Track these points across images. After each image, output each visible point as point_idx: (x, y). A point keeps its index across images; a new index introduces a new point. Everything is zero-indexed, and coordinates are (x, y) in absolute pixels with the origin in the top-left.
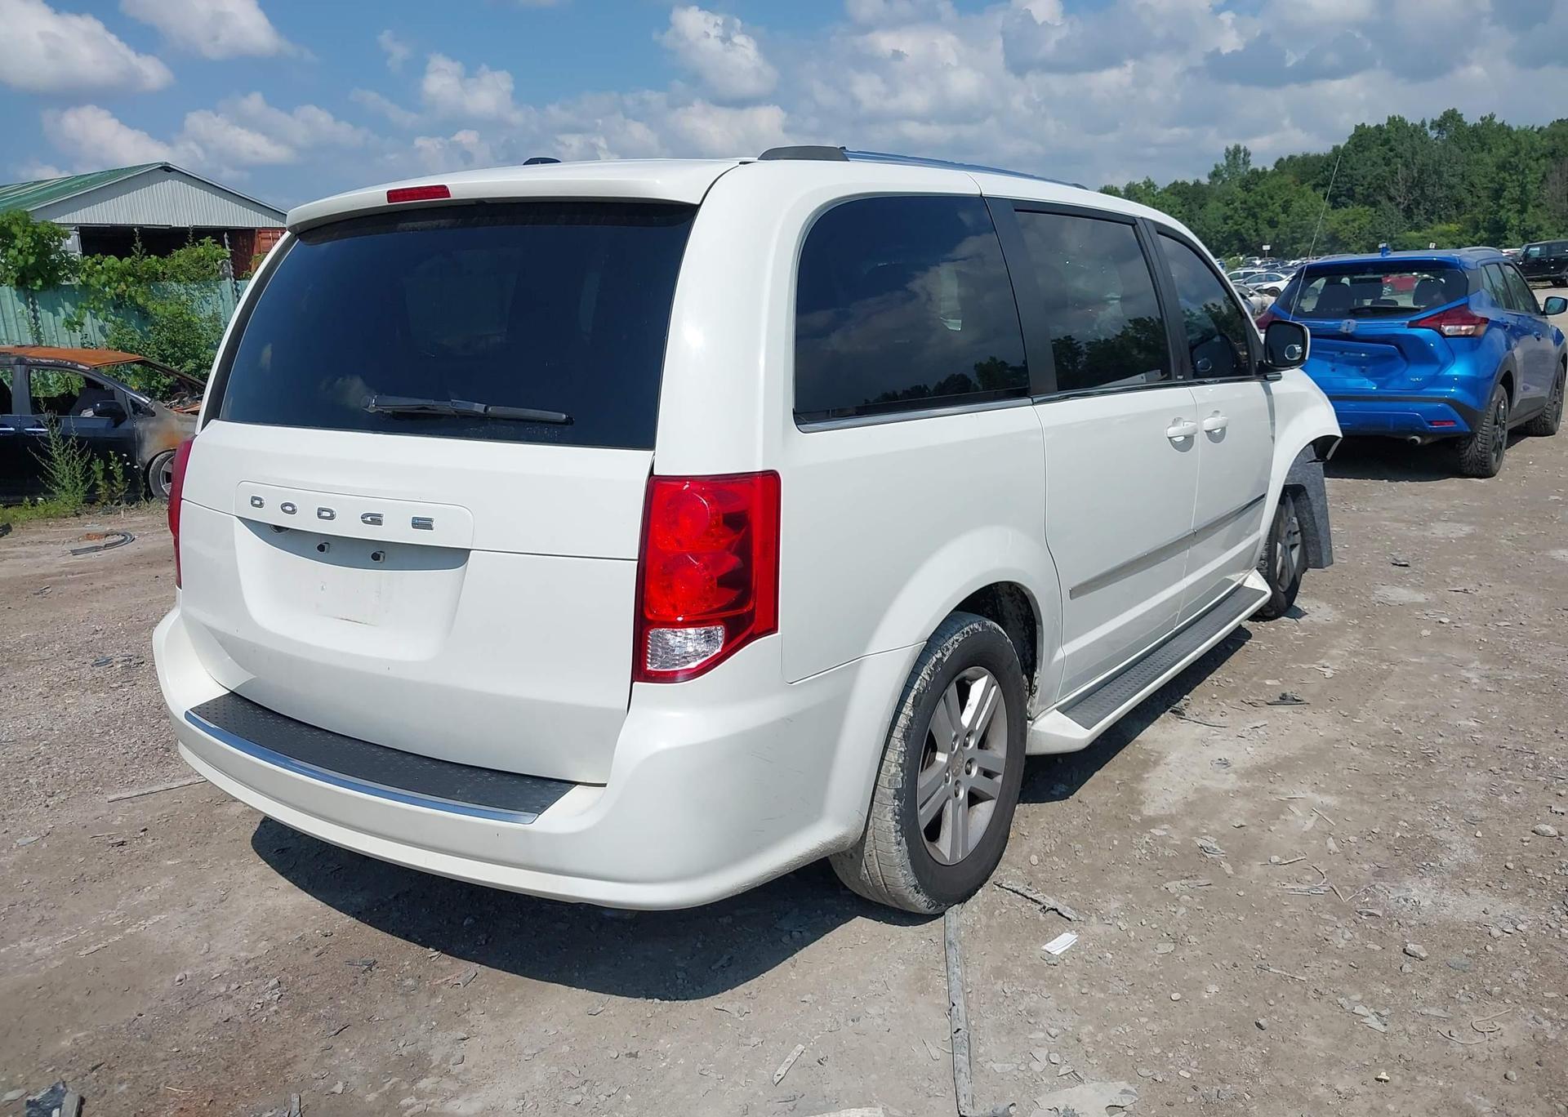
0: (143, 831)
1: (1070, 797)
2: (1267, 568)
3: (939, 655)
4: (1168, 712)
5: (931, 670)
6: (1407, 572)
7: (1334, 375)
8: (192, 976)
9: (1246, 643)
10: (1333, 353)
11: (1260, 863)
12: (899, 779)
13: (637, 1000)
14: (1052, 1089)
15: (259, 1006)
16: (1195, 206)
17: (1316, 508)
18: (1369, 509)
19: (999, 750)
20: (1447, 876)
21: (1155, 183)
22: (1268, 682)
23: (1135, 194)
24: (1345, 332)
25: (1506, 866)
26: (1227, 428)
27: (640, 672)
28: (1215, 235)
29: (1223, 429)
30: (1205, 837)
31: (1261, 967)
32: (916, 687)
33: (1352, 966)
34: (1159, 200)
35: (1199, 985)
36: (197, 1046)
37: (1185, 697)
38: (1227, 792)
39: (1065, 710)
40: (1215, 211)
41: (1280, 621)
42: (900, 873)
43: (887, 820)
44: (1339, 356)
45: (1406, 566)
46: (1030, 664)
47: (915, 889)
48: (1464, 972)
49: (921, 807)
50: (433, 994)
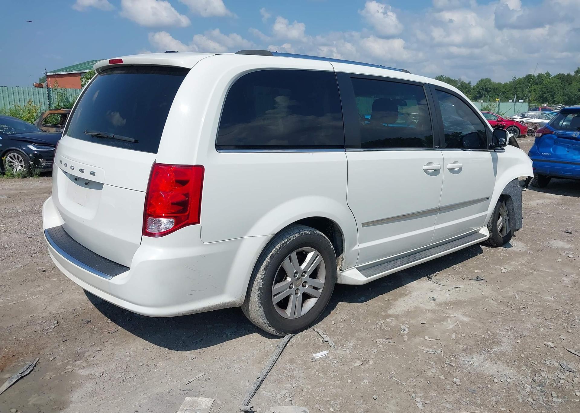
0: (53, 268)
1: (364, 303)
2: (492, 227)
3: (286, 241)
4: (426, 277)
5: (281, 246)
6: (569, 236)
7: (568, 153)
8: (35, 316)
9: (478, 255)
10: (568, 145)
11: (420, 338)
12: (261, 284)
13: (161, 348)
14: (280, 405)
15: (47, 329)
16: (567, 84)
17: (515, 205)
18: (571, 209)
19: (321, 280)
20: (492, 355)
21: (551, 74)
22: (476, 271)
23: (542, 78)
24: (575, 136)
25: (521, 356)
26: (462, 168)
27: (145, 233)
28: (574, 96)
29: (460, 169)
30: (405, 325)
31: (391, 377)
32: (273, 251)
33: (428, 383)
34: (551, 81)
35: (362, 379)
36: (22, 338)
37: (437, 272)
38: (427, 310)
39: (360, 269)
40: (575, 86)
41: (499, 248)
42: (261, 318)
43: (255, 298)
44: (571, 146)
45: (570, 233)
46: (339, 250)
47: (268, 325)
48: (472, 393)
49: (274, 296)
50: (101, 334)
